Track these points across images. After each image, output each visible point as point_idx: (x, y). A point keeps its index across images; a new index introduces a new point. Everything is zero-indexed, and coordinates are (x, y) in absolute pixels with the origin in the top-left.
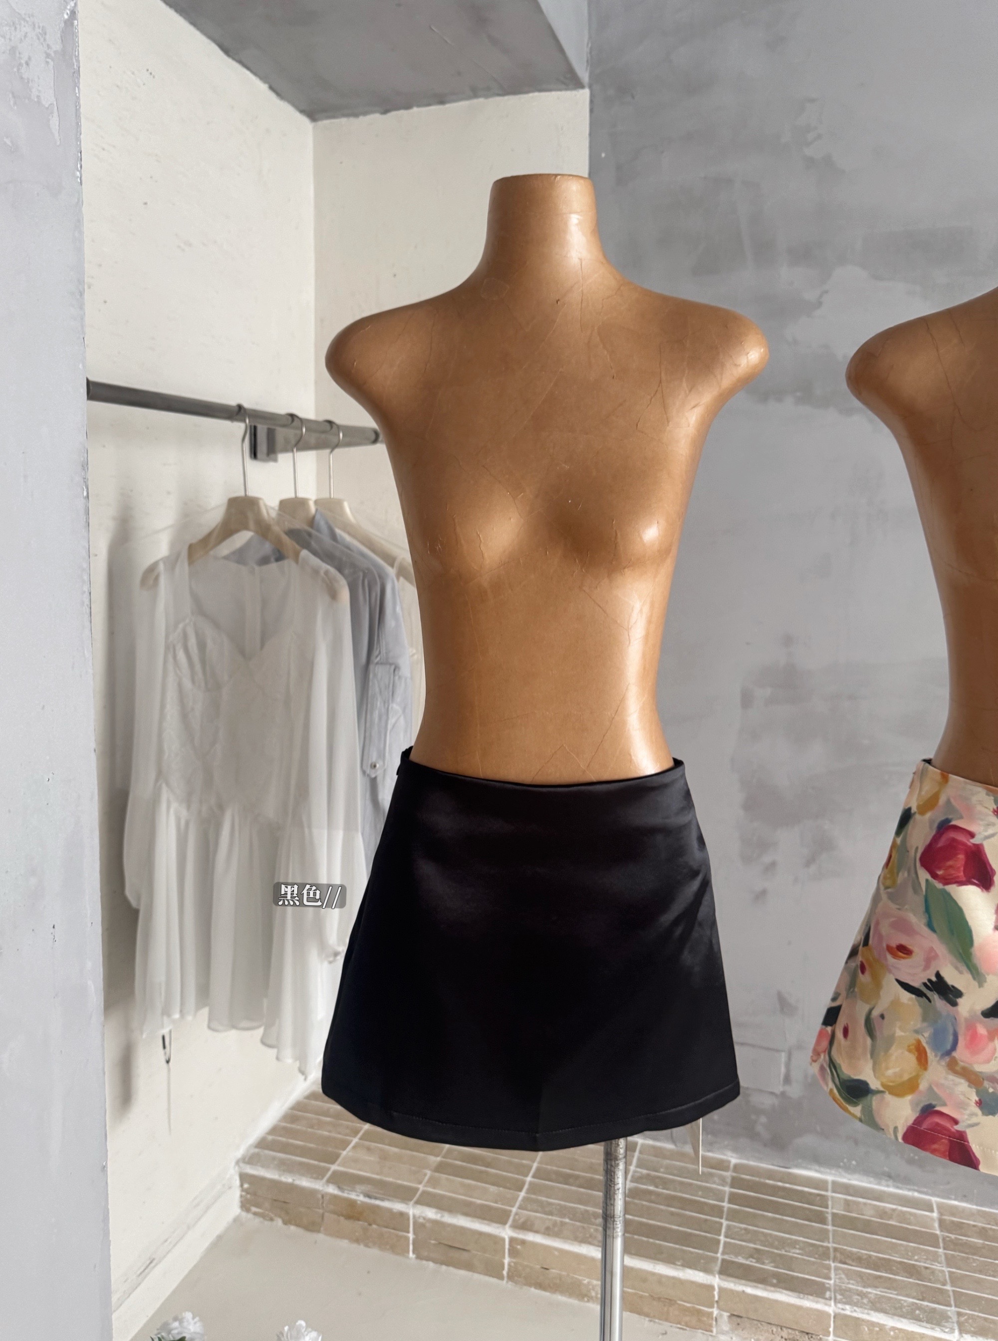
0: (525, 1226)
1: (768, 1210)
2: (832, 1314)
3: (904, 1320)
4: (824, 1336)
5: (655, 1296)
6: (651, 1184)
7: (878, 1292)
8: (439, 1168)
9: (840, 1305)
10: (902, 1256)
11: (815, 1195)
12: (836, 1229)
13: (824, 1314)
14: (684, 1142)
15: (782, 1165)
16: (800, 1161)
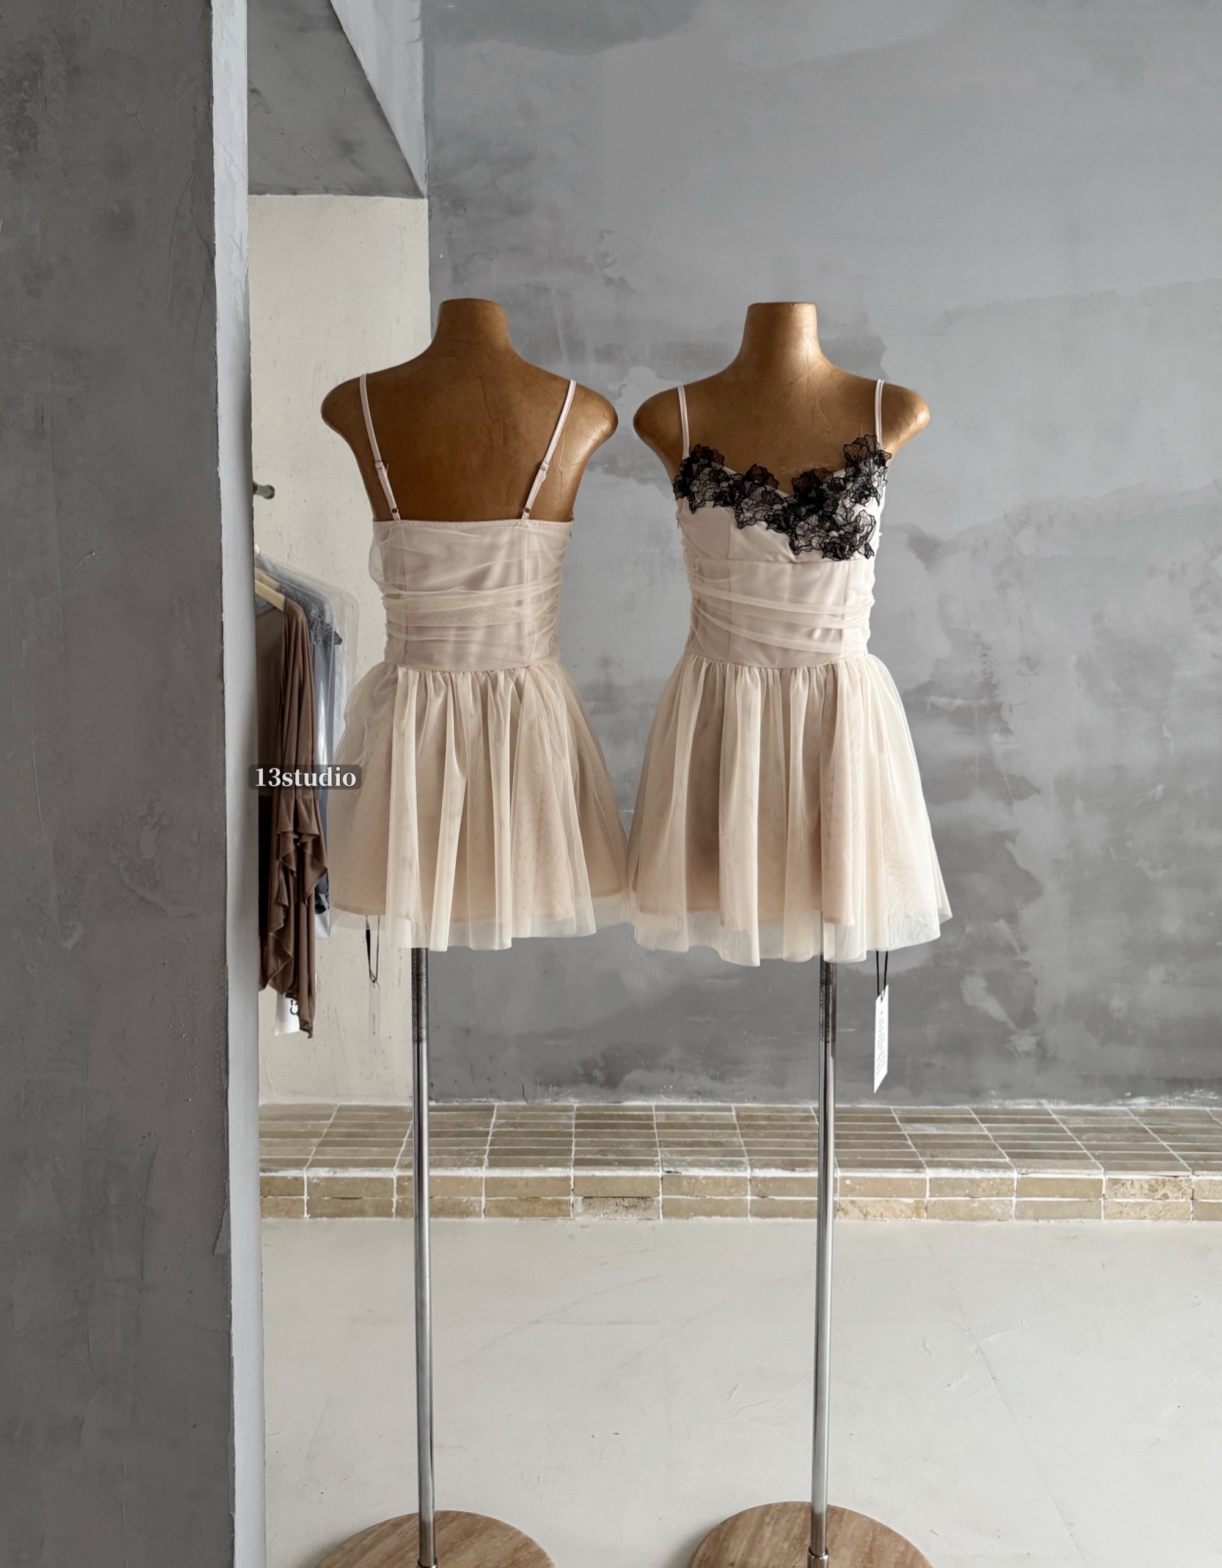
1: (607, 1128)
2: (660, 1177)
3: (713, 1169)
4: (655, 1196)
5: (523, 1198)
6: (511, 1127)
7: (693, 1158)
8: (322, 1144)
9: (666, 1169)
10: (710, 1138)
11: (643, 1115)
12: (660, 1130)
13: (654, 1178)
14: (535, 1098)
15: (615, 1101)
16: (629, 1094)
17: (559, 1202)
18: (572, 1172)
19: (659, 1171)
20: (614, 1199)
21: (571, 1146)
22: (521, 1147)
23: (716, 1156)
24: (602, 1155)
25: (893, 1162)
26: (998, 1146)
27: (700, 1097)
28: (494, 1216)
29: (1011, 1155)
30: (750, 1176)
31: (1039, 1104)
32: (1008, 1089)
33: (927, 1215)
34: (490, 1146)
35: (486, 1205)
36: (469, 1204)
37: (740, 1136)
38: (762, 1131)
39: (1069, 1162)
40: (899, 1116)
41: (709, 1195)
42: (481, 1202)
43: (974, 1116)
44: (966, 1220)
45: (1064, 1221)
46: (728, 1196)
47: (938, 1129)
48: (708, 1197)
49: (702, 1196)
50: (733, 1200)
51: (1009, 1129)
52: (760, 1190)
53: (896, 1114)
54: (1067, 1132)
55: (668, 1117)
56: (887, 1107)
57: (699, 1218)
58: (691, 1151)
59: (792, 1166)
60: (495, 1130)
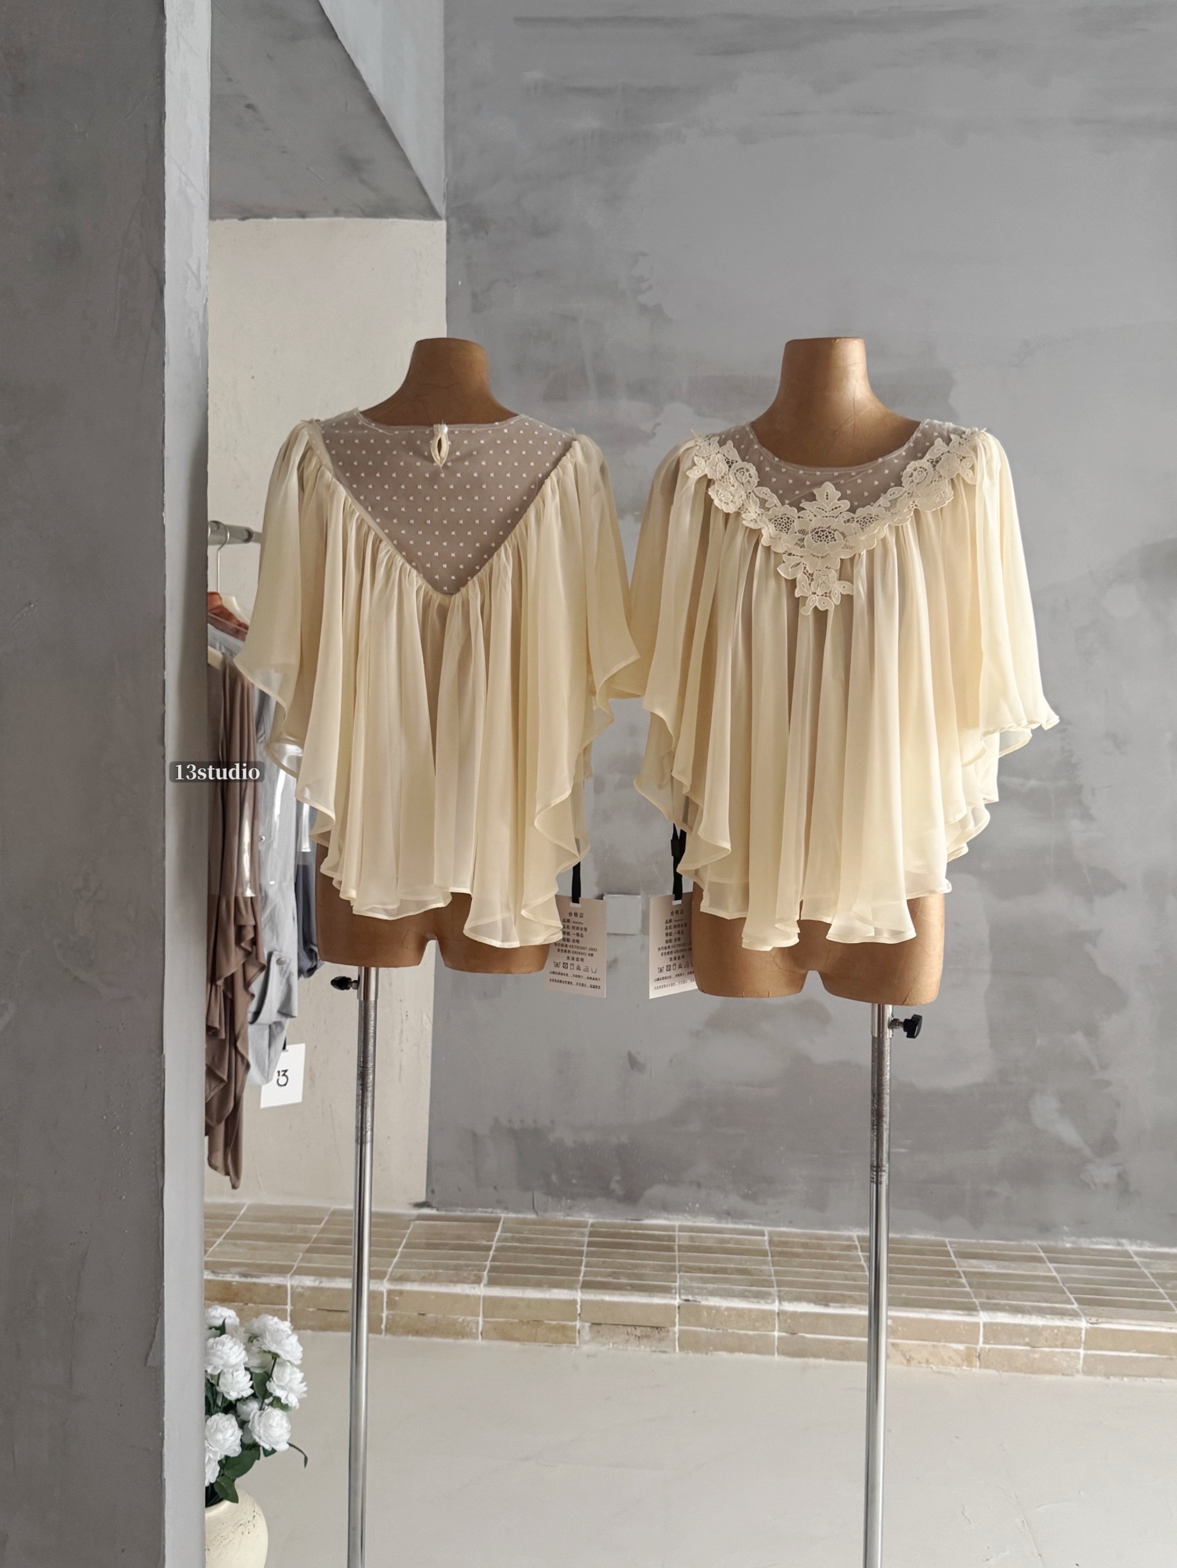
0: (401, 1279)
1: (623, 1248)
2: (677, 1305)
3: (736, 1300)
4: (671, 1326)
5: (525, 1320)
6: (516, 1242)
7: (715, 1286)
8: (309, 1250)
9: (684, 1297)
10: (738, 1264)
11: (664, 1236)
12: (680, 1253)
13: (668, 1308)
14: (546, 1210)
15: (634, 1218)
16: (651, 1211)
17: (564, 1327)
18: (578, 1295)
19: (676, 1299)
20: (625, 1329)
21: (581, 1266)
22: (525, 1265)
23: (740, 1285)
24: (614, 1278)
25: (942, 1302)
26: (1066, 1289)
27: (730, 1218)
28: (492, 1339)
29: (1080, 1301)
30: (779, 1310)
31: (1119, 1244)
32: (1083, 1226)
33: (980, 1364)
34: (491, 1261)
35: (483, 1326)
36: (465, 1324)
37: (771, 1265)
38: (797, 1259)
39: (1148, 1312)
40: (954, 1249)
41: (732, 1328)
42: (478, 1323)
43: (1042, 1254)
44: (1025, 1373)
45: (1139, 1379)
46: (753, 1330)
47: (998, 1267)
48: (730, 1331)
49: (723, 1329)
50: (759, 1335)
51: (1080, 1272)
52: (789, 1326)
53: (951, 1247)
54: (1147, 1277)
55: (692, 1239)
56: (942, 1239)
57: (720, 1353)
58: (714, 1278)
59: (825, 1301)
60: (500, 1244)
